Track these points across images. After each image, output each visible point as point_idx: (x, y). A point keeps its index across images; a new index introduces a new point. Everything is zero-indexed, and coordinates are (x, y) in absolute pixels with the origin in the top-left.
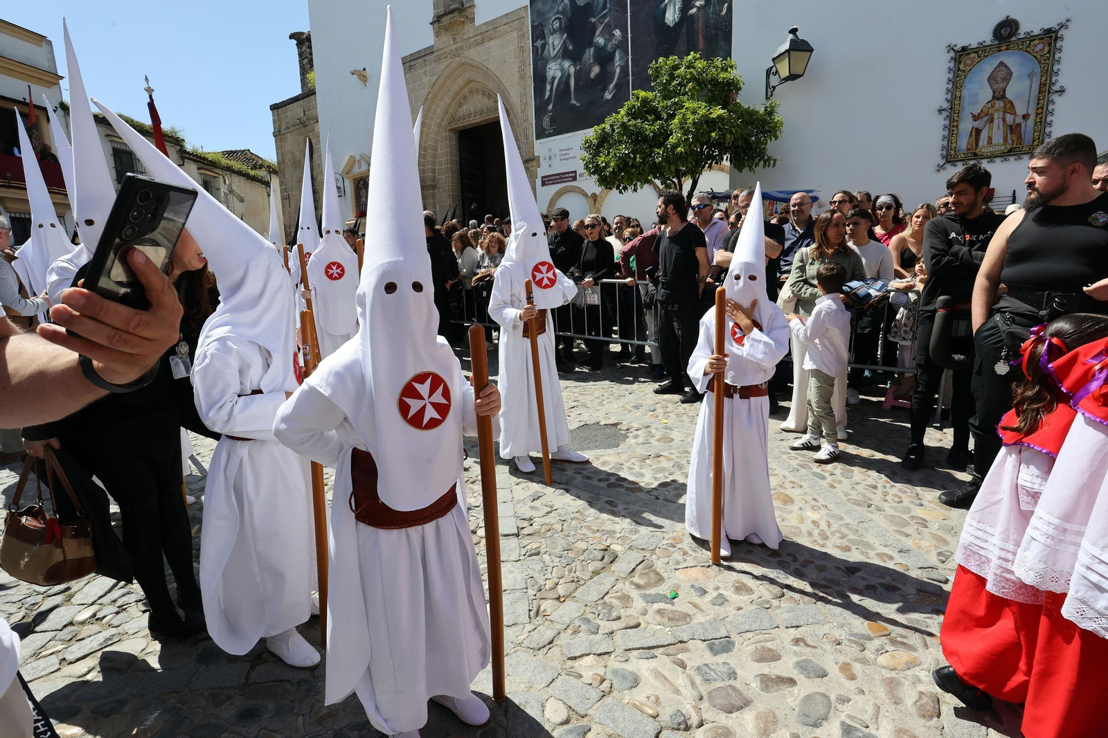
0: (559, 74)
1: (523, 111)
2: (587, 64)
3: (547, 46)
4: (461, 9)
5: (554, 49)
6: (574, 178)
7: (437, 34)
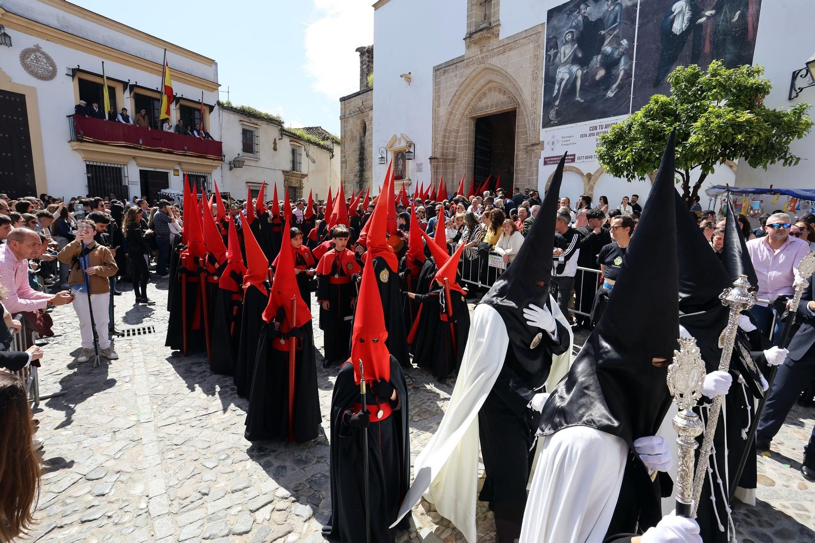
0: (567, 76)
1: (533, 105)
2: (594, 68)
3: (559, 54)
4: (489, 28)
5: (565, 57)
6: (573, 160)
7: (468, 47)
